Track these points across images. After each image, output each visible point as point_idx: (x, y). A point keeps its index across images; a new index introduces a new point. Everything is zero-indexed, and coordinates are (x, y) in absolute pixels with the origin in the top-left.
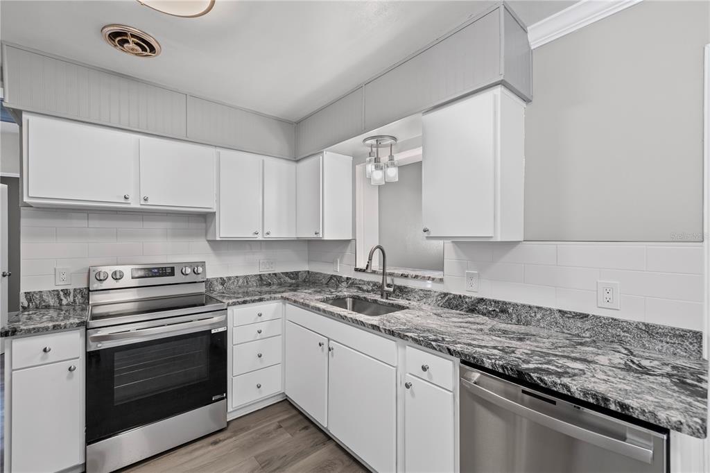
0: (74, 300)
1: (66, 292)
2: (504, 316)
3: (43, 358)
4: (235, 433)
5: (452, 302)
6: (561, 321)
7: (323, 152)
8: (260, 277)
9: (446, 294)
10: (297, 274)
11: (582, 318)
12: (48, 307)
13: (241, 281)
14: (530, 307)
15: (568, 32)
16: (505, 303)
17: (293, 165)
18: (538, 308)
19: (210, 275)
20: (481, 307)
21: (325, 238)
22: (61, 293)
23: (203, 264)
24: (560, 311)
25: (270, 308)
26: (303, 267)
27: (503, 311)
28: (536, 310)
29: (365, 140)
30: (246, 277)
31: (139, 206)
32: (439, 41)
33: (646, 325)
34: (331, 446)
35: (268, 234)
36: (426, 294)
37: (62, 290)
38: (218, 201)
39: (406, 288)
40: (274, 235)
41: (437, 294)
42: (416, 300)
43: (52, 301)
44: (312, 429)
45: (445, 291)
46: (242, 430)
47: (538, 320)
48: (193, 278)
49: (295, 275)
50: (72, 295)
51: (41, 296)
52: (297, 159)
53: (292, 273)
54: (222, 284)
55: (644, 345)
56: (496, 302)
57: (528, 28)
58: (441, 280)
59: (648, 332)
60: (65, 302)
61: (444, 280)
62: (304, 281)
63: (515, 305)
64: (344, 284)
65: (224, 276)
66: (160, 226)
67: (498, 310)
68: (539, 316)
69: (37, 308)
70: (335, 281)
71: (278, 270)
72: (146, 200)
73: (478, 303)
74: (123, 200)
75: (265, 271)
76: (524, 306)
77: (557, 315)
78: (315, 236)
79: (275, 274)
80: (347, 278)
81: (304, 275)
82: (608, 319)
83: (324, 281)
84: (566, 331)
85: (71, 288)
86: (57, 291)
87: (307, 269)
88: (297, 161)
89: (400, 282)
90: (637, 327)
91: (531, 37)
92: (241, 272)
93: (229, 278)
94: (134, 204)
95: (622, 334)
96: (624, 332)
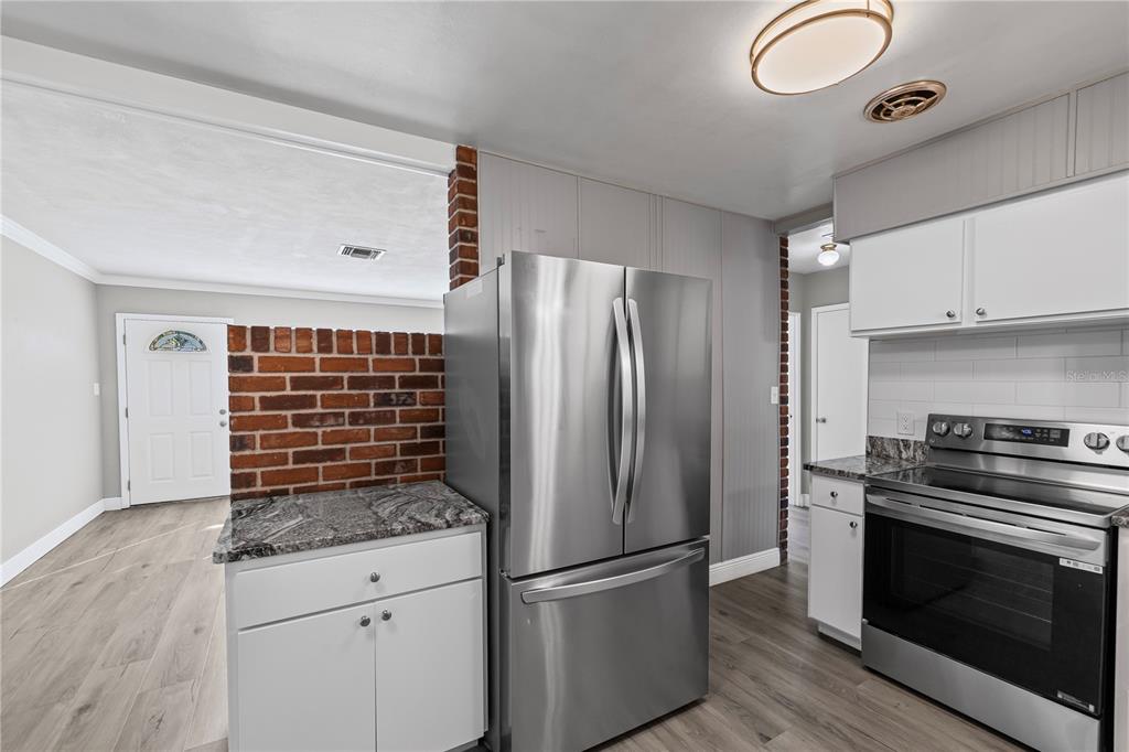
0: (915, 456)
1: (906, 444)
3: (834, 502)
12: (888, 458)
22: (901, 444)
31: (975, 325)
37: (902, 440)
48: (1118, 458)
50: (912, 448)
51: (882, 443)
60: (904, 455)
69: (878, 456)
72: (981, 314)
74: (948, 320)
85: (912, 439)
86: (897, 440)
94: (968, 322)
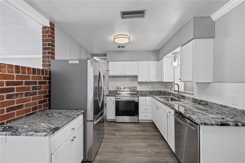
2: (207, 106)
3: (110, 100)
4: (140, 124)
5: (195, 101)
6: (221, 108)
7: (163, 58)
8: (150, 91)
9: (193, 98)
10: (161, 91)
11: (226, 107)
12: (112, 93)
13: (145, 92)
14: (213, 103)
15: (223, 15)
16: (207, 102)
17: (157, 62)
18: (215, 104)
19: (138, 90)
20: (201, 103)
21: (164, 81)
23: (136, 87)
24: (220, 105)
25: (149, 98)
26: (163, 90)
27: (207, 104)
28: (214, 104)
29: (172, 54)
30: (146, 91)
32: (182, 28)
33: (243, 110)
34: (159, 133)
35: (150, 80)
36: (189, 98)
38: (138, 73)
39: (184, 96)
40: (152, 81)
41: (191, 98)
42: (187, 100)
43: (112, 92)
44: (157, 129)
45: (194, 98)
46: (141, 124)
47: (215, 108)
48: (134, 90)
49: (160, 92)
52: (159, 60)
53: (159, 91)
54: (141, 92)
55: (242, 117)
56: (205, 101)
57: (211, 16)
58: (193, 94)
59: (243, 113)
60: (114, 92)
61: (194, 94)
62: (163, 94)
63: (209, 103)
64: (172, 95)
65: (141, 90)
66: (128, 79)
67: (205, 104)
68: (215, 106)
70: (169, 94)
71: (155, 90)
72: (125, 74)
73: (201, 101)
75: (151, 90)
76: (211, 103)
77: (220, 106)
78: (161, 81)
79: (154, 91)
80: (172, 93)
81: (163, 92)
82: (232, 108)
83: (168, 94)
84: (222, 111)
85: (115, 90)
87: (164, 90)
88: (159, 61)
89: (184, 95)
90: (240, 111)
91: (213, 18)
92: (145, 90)
93: (142, 91)
95: (237, 113)
96: (237, 112)
